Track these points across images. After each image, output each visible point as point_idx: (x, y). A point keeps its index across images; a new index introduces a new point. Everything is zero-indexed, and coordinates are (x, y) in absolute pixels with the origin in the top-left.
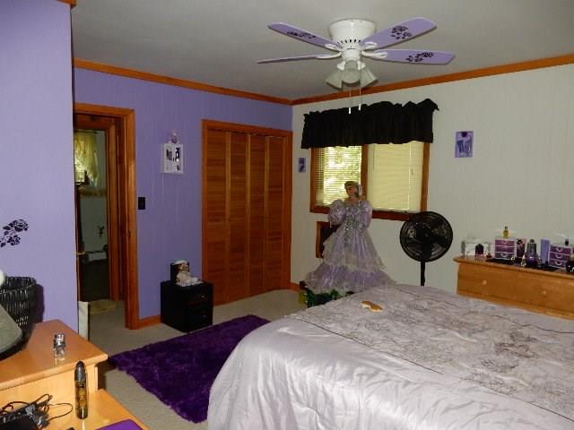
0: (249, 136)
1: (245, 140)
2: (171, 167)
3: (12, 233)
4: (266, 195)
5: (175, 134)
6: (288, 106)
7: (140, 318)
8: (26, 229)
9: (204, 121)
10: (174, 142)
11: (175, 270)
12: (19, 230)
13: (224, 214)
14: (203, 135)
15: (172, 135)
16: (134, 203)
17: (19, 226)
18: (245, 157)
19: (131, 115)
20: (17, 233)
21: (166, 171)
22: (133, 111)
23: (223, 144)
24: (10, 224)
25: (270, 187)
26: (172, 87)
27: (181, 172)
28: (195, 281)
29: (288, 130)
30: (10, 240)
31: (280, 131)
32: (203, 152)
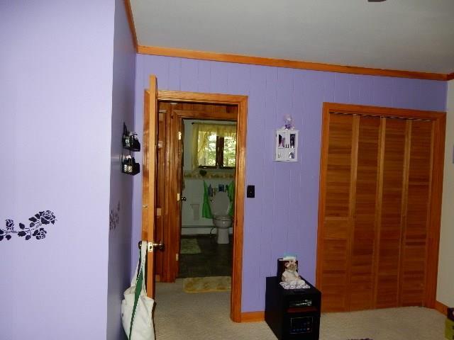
0: (384, 120)
1: (378, 124)
2: (284, 154)
3: (38, 225)
4: (405, 190)
5: (289, 119)
6: (442, 82)
7: (242, 312)
8: (53, 222)
9: (326, 104)
10: (288, 127)
11: (282, 266)
12: (46, 223)
13: (347, 209)
14: (325, 119)
15: (285, 121)
16: (242, 191)
17: (46, 218)
18: (377, 144)
19: (244, 102)
20: (43, 226)
21: (277, 159)
22: (247, 97)
23: (349, 130)
24: (37, 215)
25: (410, 179)
26: (289, 70)
27: (295, 160)
28: (302, 285)
29: (439, 110)
30: (36, 233)
31: (428, 112)
32: (323, 138)
